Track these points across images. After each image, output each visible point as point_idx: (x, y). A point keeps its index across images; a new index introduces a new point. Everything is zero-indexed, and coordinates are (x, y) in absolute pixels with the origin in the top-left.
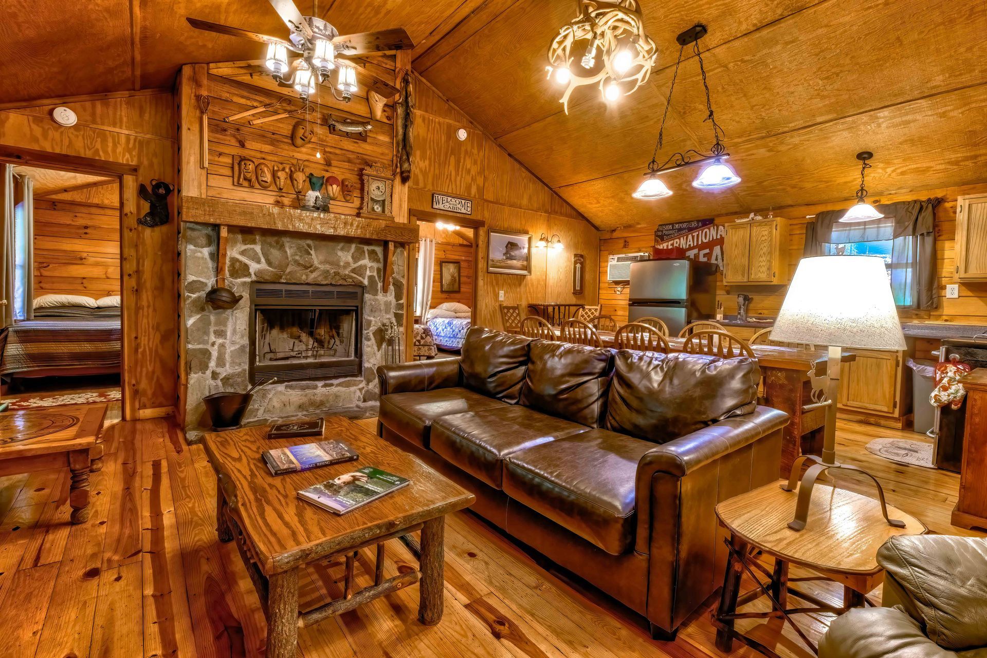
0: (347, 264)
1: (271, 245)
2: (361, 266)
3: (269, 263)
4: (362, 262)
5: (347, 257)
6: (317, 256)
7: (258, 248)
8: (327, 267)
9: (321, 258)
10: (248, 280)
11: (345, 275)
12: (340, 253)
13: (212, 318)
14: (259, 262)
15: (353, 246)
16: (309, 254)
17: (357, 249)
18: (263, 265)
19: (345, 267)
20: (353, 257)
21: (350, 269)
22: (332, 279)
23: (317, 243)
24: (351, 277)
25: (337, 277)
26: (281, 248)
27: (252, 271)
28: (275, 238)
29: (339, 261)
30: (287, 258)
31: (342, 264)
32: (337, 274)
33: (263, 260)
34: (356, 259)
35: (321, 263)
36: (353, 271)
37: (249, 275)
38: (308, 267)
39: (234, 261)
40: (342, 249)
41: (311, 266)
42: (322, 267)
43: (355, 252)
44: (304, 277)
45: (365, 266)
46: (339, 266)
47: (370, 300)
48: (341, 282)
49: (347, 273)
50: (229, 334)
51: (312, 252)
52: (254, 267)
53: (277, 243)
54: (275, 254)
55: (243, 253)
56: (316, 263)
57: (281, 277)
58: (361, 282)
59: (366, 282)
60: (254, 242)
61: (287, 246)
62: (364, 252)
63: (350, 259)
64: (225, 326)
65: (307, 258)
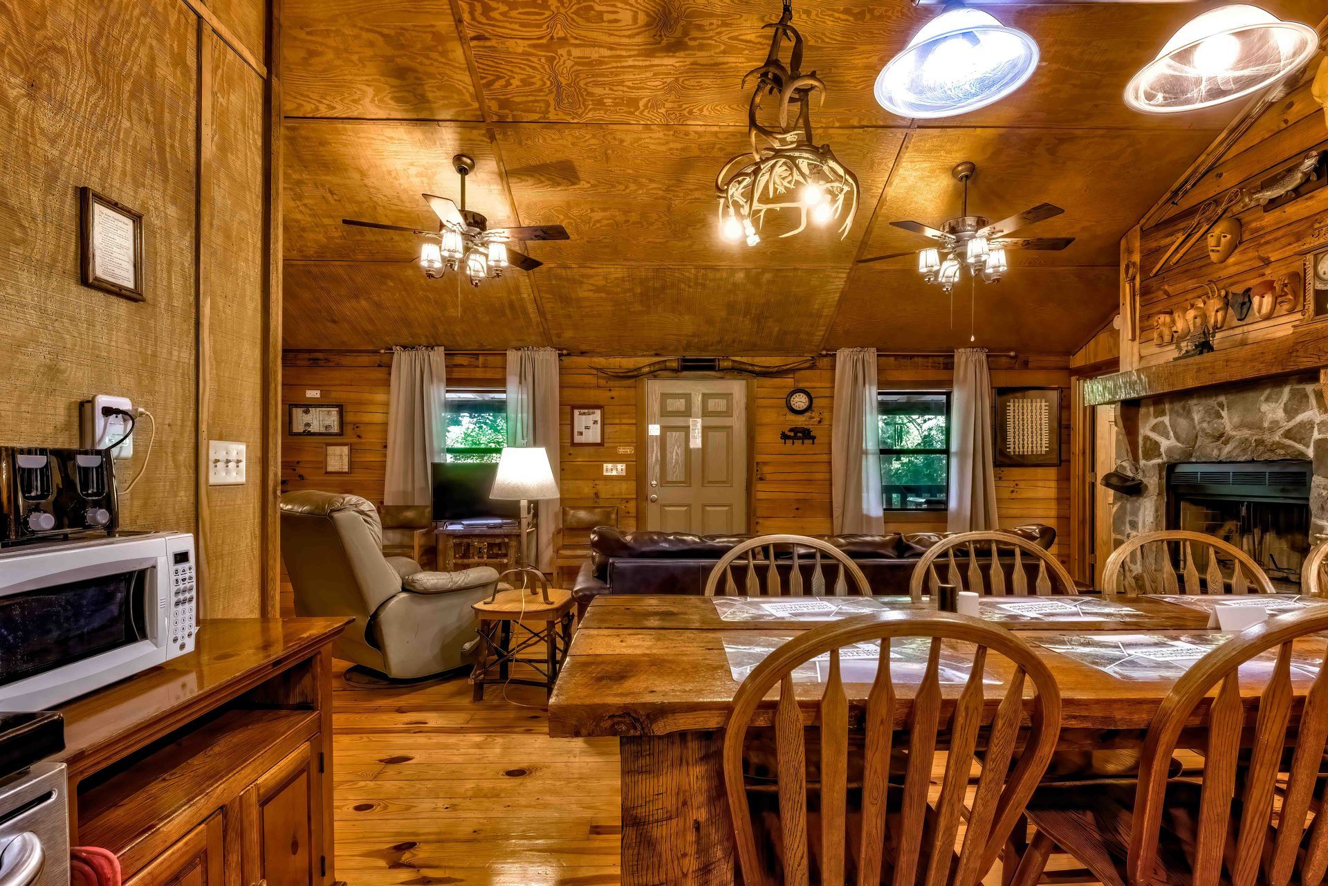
0: (1275, 424)
1: (1178, 415)
2: (1302, 425)
3: (1177, 438)
4: (1301, 417)
5: (1274, 411)
6: (1230, 418)
7: (1166, 419)
8: (1246, 433)
9: (1236, 420)
10: (1158, 461)
11: (1274, 443)
12: (1265, 407)
13: (1128, 506)
14: (1168, 438)
15: (1286, 391)
16: (1220, 417)
17: (1293, 394)
18: (1172, 442)
19: (1272, 430)
20: (1285, 411)
21: (1281, 431)
22: (1252, 452)
23: (1231, 397)
24: (1284, 447)
25: (1261, 448)
26: (1188, 413)
27: (1162, 450)
28: (1182, 404)
29: (1261, 420)
30: (1194, 427)
31: (1266, 425)
32: (1260, 442)
33: (1172, 434)
34: (1290, 412)
35: (1236, 428)
36: (1288, 434)
37: (1160, 455)
38: (1220, 437)
39: (1147, 438)
40: (1267, 400)
41: (1221, 435)
42: (1239, 434)
43: (1290, 399)
44: (1215, 452)
45: (1311, 424)
46: (1261, 428)
47: (1318, 486)
48: (1266, 456)
49: (1277, 439)
50: (1140, 525)
51: (1224, 414)
52: (1164, 444)
53: (1184, 408)
54: (1183, 423)
55: (1154, 429)
56: (1228, 427)
57: (1191, 455)
58: (1302, 454)
59: (1310, 453)
60: (1163, 413)
61: (1195, 408)
62: (1306, 396)
63: (1280, 414)
64: (1137, 517)
65: (1217, 421)
